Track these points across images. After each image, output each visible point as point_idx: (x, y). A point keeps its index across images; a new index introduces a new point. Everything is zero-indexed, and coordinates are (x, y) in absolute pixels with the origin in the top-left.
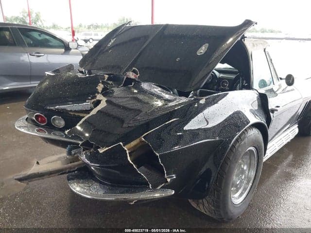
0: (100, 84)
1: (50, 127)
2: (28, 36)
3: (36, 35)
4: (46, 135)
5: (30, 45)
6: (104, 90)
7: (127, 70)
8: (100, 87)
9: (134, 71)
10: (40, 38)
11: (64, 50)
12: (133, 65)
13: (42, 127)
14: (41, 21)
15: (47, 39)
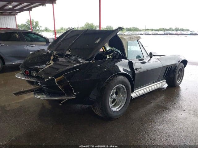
0: (52, 56)
1: (31, 76)
2: (28, 36)
3: (32, 35)
4: (29, 79)
5: (28, 41)
6: (53, 59)
7: (67, 51)
8: (52, 58)
9: (69, 51)
10: (34, 37)
11: (46, 43)
12: (70, 48)
13: (27, 76)
14: (39, 27)
15: (37, 38)
